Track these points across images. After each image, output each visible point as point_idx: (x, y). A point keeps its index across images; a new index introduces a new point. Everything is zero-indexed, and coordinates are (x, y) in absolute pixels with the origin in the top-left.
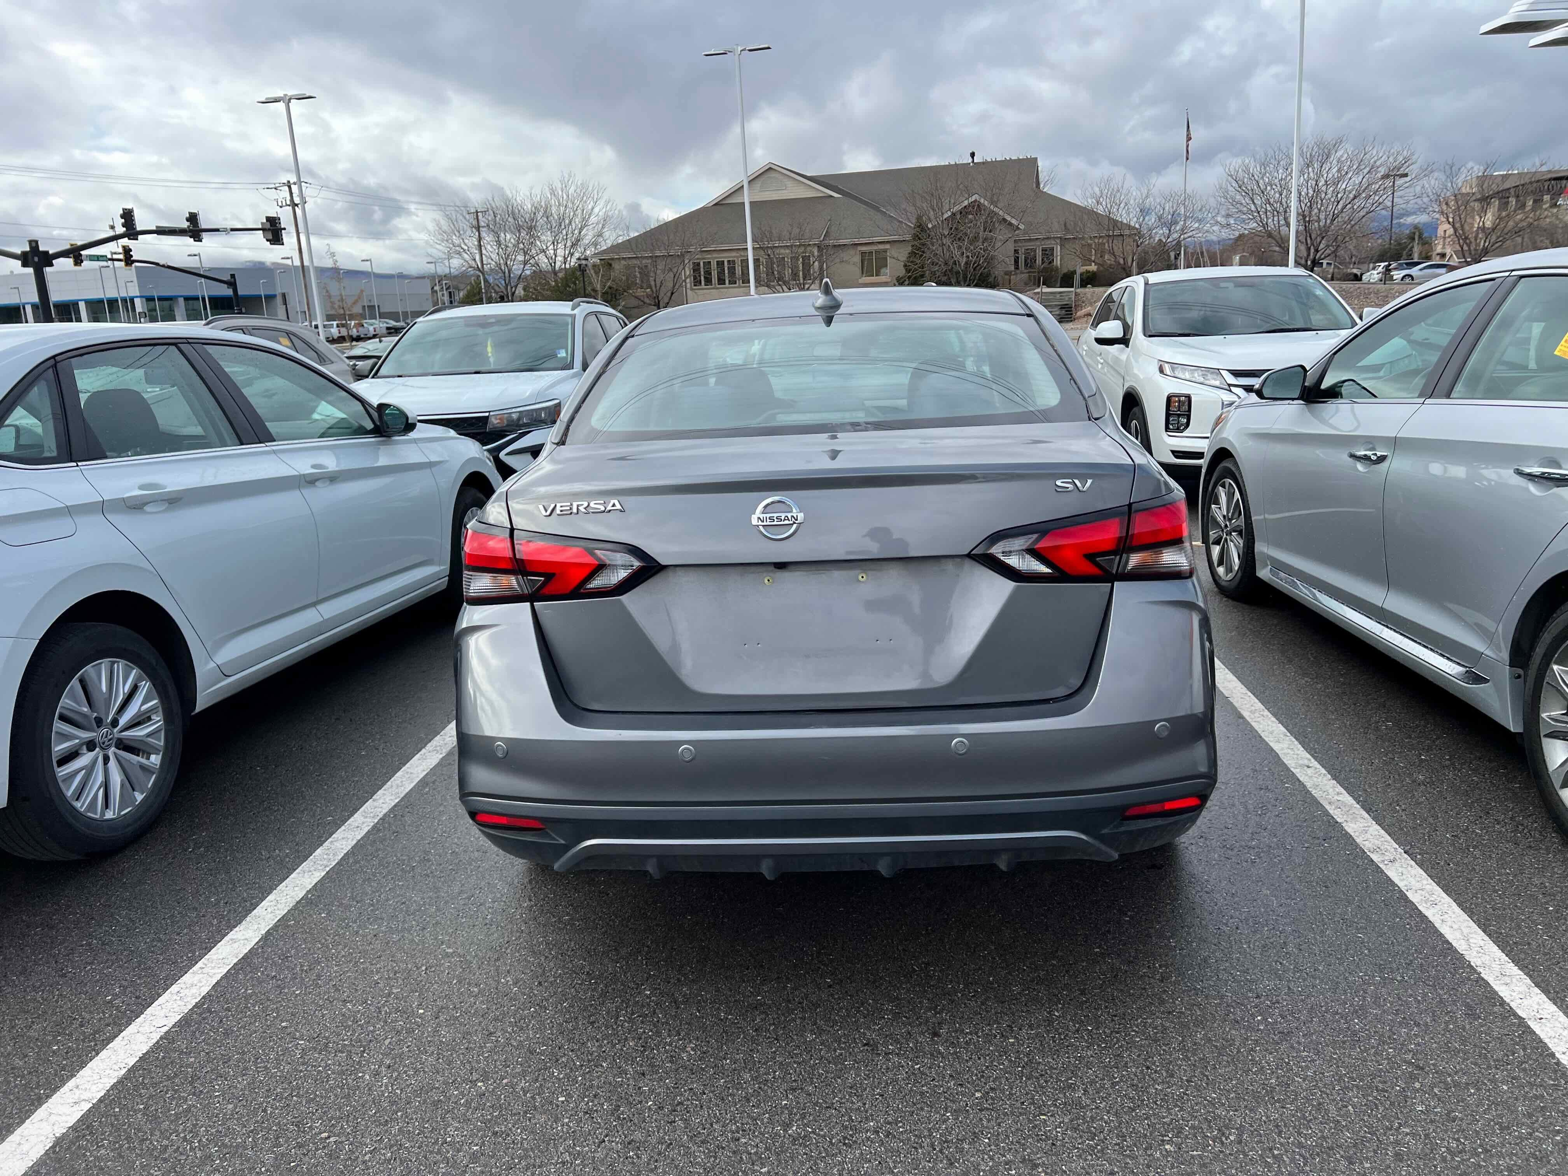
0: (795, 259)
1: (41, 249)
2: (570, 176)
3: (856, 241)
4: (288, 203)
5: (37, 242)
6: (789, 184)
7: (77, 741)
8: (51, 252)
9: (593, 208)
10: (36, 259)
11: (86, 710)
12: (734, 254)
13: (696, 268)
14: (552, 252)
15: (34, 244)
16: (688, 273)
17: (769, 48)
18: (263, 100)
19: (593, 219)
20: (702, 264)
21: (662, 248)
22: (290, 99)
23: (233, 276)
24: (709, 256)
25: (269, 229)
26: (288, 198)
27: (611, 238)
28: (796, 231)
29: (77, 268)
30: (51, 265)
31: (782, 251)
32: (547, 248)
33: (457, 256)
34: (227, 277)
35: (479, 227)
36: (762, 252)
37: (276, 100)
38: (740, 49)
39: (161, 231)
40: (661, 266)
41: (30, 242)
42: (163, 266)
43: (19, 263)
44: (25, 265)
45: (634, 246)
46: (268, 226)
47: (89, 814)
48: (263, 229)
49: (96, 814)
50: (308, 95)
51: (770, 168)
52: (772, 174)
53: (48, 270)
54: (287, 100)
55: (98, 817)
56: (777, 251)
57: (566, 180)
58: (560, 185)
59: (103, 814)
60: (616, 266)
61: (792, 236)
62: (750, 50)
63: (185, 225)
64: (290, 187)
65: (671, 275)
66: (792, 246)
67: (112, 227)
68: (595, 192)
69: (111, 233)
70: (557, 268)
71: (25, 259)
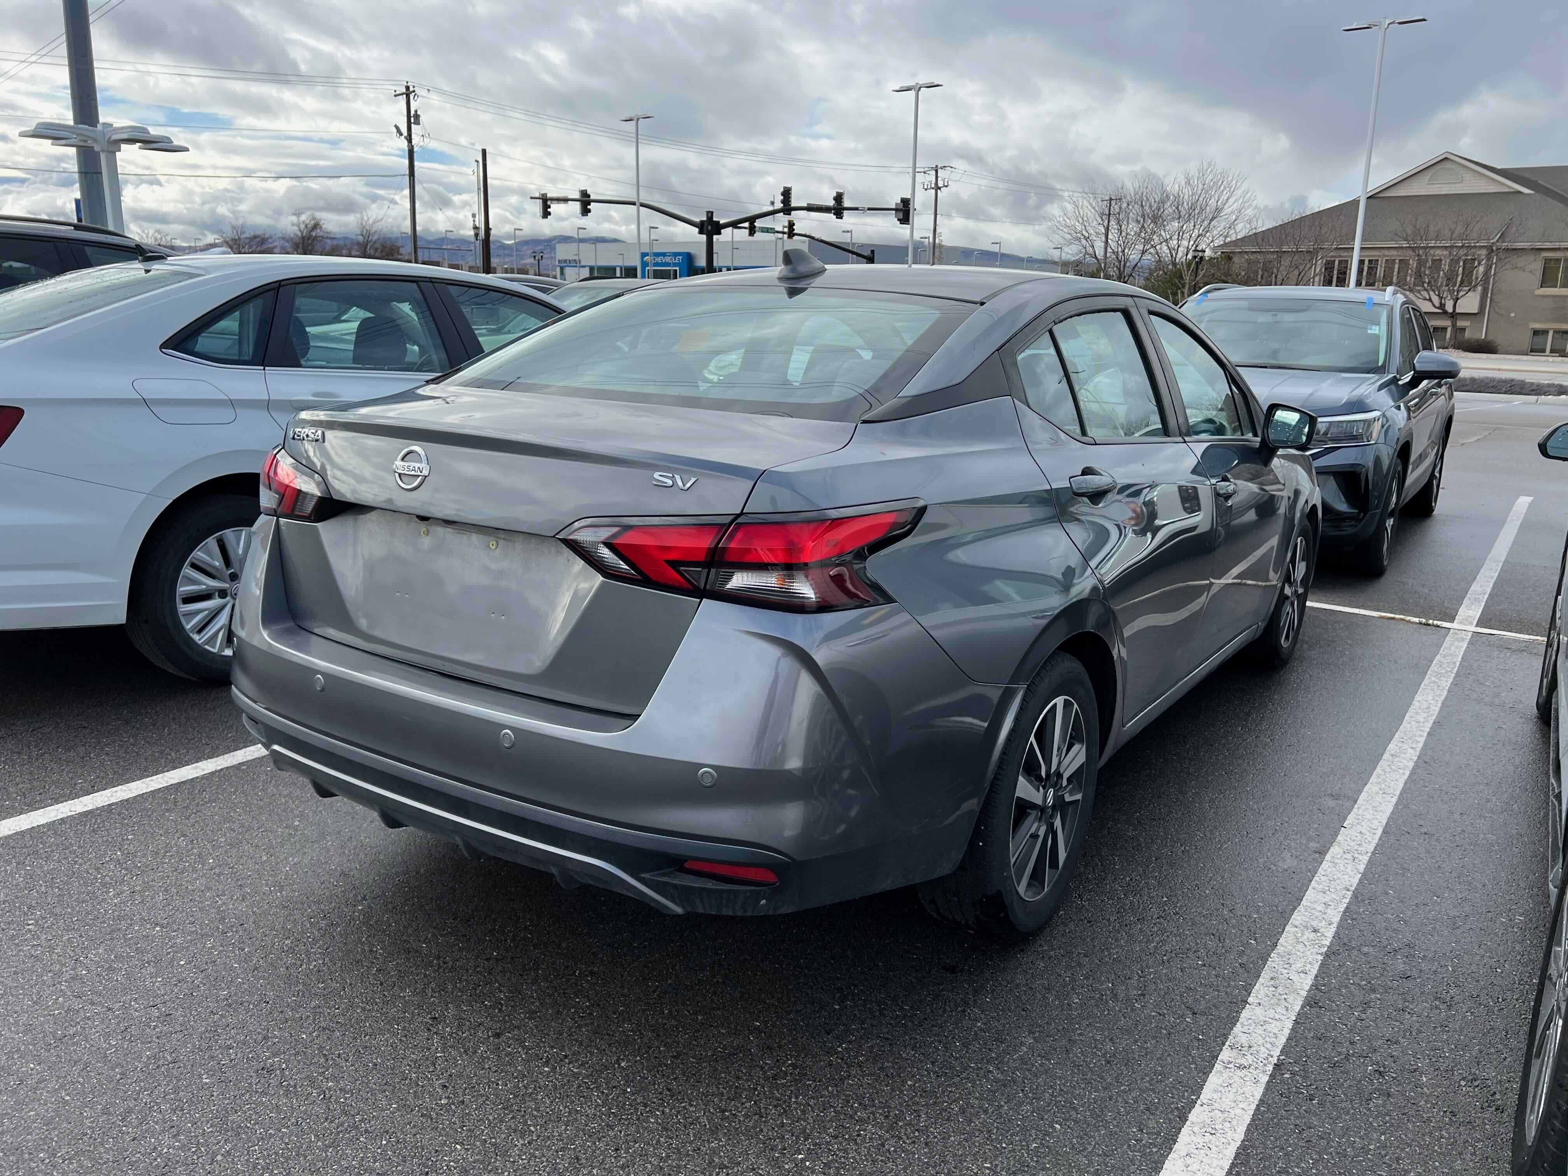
0: (1454, 262)
1: (715, 219)
2: (1210, 165)
3: (1539, 245)
4: (933, 186)
5: (712, 213)
6: (1468, 176)
7: (204, 587)
8: (721, 222)
9: (1228, 199)
10: (710, 228)
11: (217, 564)
12: (1376, 253)
13: (1329, 267)
14: (1175, 242)
15: (710, 215)
16: (1318, 270)
17: (1424, 20)
18: (898, 88)
19: (1227, 210)
20: (1337, 263)
21: (1292, 243)
22: (920, 88)
23: (873, 252)
24: (1345, 254)
25: (901, 210)
26: (934, 181)
27: (1242, 230)
28: (1459, 230)
29: (751, 238)
30: (719, 233)
31: (1438, 252)
32: (1171, 238)
33: (1077, 242)
34: (867, 253)
35: (1110, 214)
36: (1411, 253)
37: (908, 89)
38: (1388, 21)
39: (810, 208)
40: (1286, 261)
41: (708, 212)
42: (817, 240)
43: (697, 230)
44: (701, 232)
45: (1260, 240)
46: (901, 207)
47: (207, 647)
48: (896, 210)
49: (214, 647)
50: (936, 83)
51: (1446, 159)
52: (1447, 165)
53: (715, 237)
54: (918, 89)
55: (215, 651)
56: (1432, 252)
57: (1205, 168)
58: (1197, 174)
59: (222, 649)
60: (1236, 259)
61: (1454, 236)
62: (1400, 23)
63: (831, 203)
64: (937, 171)
65: (1296, 272)
66: (1452, 247)
67: (773, 203)
68: (1234, 182)
69: (771, 208)
70: (1177, 260)
71: (702, 227)
